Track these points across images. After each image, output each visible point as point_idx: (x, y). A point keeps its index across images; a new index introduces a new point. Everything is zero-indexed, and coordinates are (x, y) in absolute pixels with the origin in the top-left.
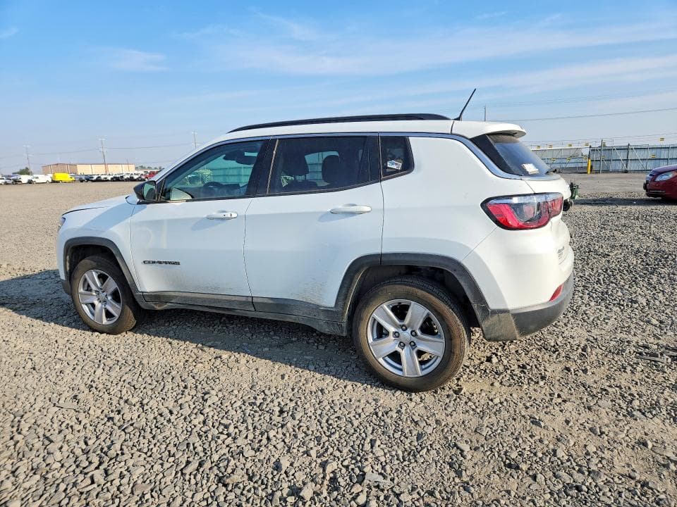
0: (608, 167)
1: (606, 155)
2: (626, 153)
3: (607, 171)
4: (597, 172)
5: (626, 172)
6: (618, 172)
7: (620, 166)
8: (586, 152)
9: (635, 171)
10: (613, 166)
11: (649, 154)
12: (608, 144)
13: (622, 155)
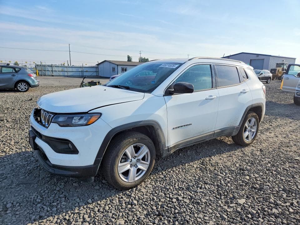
0: (45, 73)
1: (43, 68)
2: (51, 68)
3: (45, 75)
4: (42, 75)
5: (53, 76)
6: (50, 76)
7: (50, 73)
8: (34, 66)
9: (56, 76)
10: (47, 73)
11: (60, 69)
12: (43, 64)
13: (50, 69)
